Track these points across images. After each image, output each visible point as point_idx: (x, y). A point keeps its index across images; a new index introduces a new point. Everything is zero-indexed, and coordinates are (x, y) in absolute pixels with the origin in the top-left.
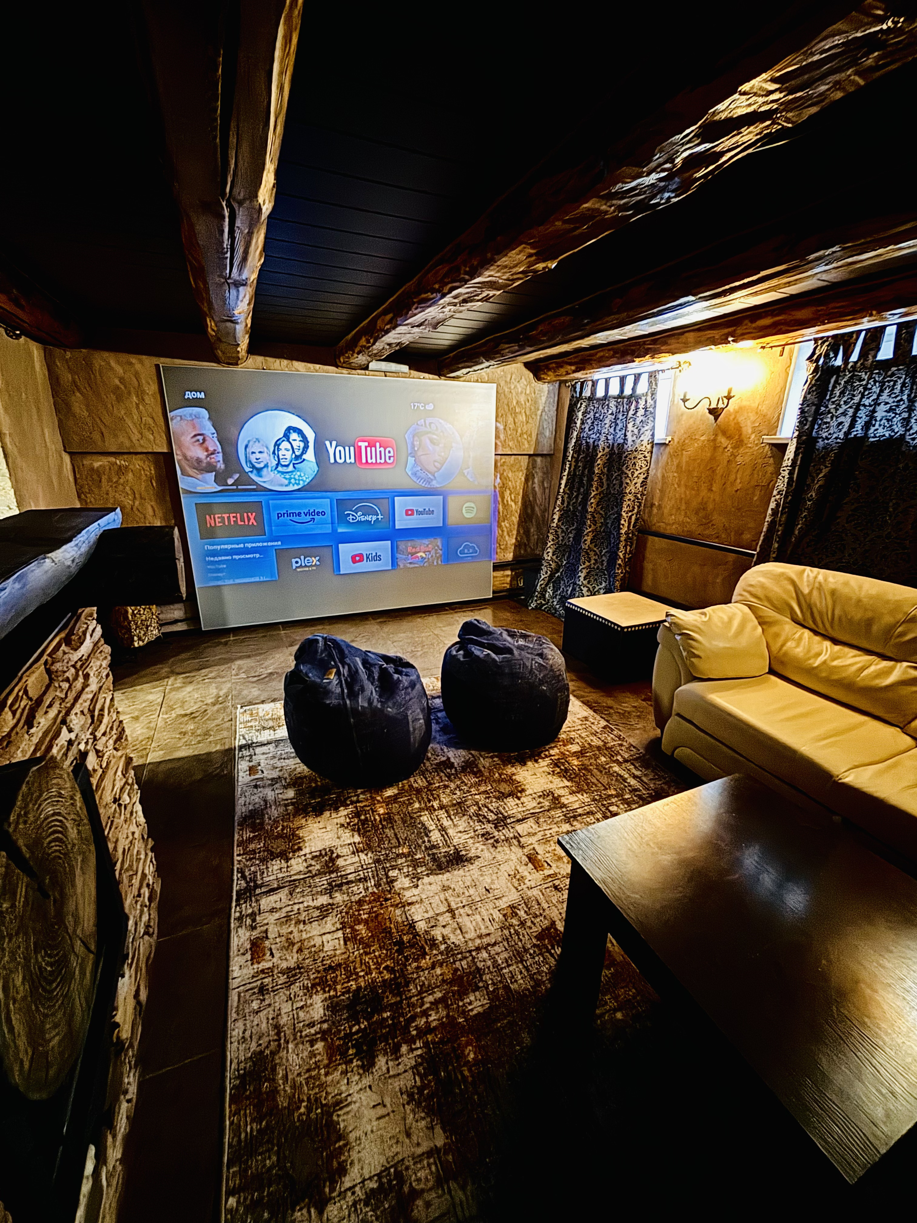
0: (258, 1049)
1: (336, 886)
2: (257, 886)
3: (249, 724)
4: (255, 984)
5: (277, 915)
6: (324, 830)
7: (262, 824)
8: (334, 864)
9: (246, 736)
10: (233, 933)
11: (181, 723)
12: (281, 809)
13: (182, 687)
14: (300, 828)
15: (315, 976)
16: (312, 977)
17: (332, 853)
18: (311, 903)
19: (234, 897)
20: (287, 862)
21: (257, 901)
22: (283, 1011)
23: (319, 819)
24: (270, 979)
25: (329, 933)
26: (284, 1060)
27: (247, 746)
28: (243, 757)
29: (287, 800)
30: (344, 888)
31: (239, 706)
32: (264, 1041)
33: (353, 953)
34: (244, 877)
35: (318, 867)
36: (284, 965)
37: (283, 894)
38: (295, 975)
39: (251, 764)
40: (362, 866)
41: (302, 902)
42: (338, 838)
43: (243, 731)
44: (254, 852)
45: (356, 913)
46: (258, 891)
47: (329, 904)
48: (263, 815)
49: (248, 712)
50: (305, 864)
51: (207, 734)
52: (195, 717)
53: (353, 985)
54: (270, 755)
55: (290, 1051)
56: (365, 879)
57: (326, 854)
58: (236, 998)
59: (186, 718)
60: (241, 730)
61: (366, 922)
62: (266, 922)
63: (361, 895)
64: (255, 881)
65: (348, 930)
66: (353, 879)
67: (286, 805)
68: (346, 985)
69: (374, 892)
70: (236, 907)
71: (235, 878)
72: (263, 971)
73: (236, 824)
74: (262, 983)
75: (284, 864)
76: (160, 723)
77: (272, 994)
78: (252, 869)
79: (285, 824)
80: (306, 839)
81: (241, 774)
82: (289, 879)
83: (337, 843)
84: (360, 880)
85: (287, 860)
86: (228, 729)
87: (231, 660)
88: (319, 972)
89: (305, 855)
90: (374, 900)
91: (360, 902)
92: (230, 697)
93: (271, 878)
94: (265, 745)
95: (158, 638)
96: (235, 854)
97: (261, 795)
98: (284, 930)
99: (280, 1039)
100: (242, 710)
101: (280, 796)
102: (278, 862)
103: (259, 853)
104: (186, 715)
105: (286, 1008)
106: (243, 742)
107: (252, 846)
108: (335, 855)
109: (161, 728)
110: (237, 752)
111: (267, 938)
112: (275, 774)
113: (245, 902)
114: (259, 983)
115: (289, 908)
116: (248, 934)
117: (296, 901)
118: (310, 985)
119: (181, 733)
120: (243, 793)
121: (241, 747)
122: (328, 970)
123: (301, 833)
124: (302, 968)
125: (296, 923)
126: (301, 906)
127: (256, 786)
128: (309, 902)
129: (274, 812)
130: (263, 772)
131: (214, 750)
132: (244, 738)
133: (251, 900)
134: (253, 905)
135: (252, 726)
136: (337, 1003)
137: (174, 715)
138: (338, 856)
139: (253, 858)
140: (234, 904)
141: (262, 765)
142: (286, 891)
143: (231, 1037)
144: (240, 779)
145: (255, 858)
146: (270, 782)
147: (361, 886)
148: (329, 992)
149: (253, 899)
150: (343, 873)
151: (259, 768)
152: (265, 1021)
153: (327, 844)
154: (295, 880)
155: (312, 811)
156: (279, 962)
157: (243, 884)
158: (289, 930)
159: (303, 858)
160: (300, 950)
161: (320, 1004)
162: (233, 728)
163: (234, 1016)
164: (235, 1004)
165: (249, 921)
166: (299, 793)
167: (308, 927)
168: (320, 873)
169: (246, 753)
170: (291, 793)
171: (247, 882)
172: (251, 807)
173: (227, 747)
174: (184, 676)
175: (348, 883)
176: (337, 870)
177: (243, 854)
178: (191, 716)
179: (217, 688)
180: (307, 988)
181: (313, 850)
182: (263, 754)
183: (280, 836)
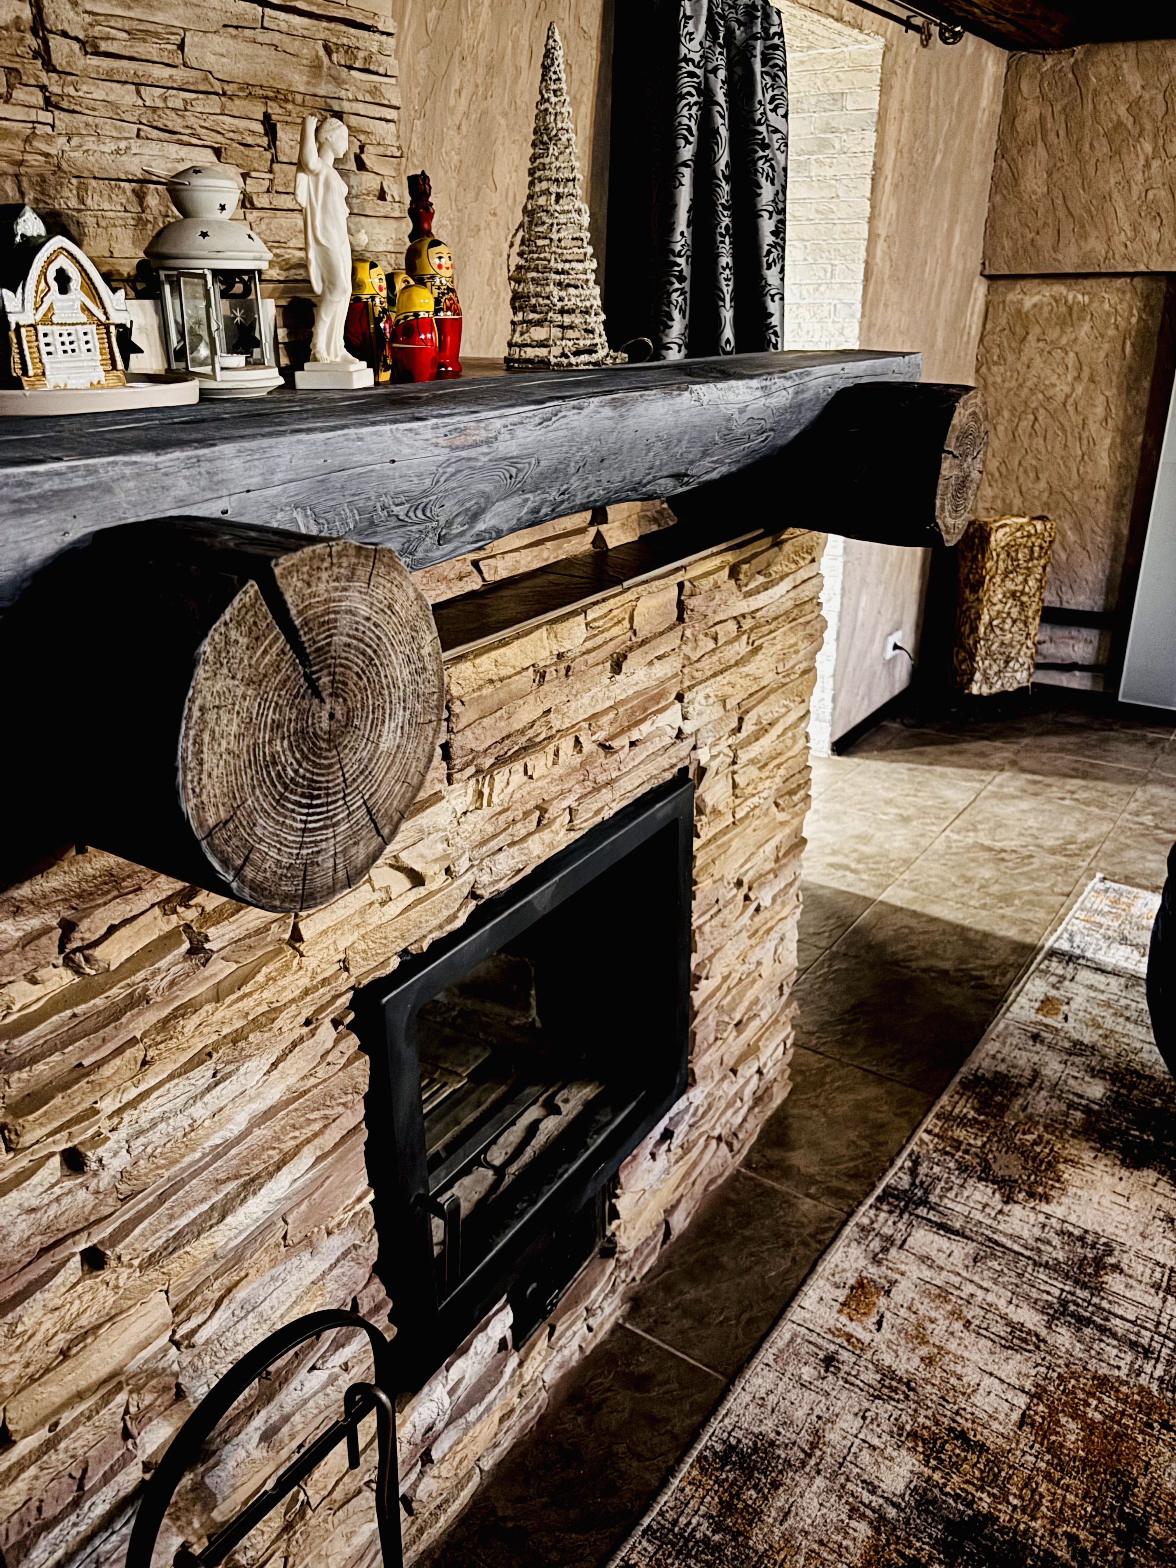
0: (772, 1436)
1: (1072, 1315)
2: (924, 1202)
3: (1098, 919)
4: (825, 1344)
5: (927, 1274)
6: (1122, 1201)
7: (1003, 1109)
8: (1097, 1274)
9: (1077, 939)
10: (840, 1243)
11: (973, 860)
12: (1059, 1107)
13: (1014, 797)
14: (1073, 1163)
15: (928, 1423)
16: (921, 1420)
17: (1110, 1252)
18: (1002, 1303)
19: (878, 1191)
20: (1006, 1203)
21: (910, 1224)
22: (841, 1424)
23: (1125, 1173)
24: (853, 1359)
25: (1002, 1381)
26: (798, 1490)
27: (1069, 958)
28: (1046, 972)
29: (1081, 1097)
30: (1087, 1331)
31: (1099, 875)
32: (788, 1435)
33: (1024, 1453)
34: (913, 1172)
35: (1061, 1256)
36: (888, 1359)
37: (961, 1250)
38: (895, 1390)
39: (1053, 993)
40: (1159, 1323)
41: (987, 1290)
42: (1143, 1236)
43: (1078, 925)
44: (957, 1144)
45: (1081, 1395)
46: (922, 1211)
47: (1037, 1336)
48: (1015, 1095)
49: (1111, 895)
50: (1037, 1231)
51: (1006, 899)
52: (1003, 860)
53: (985, 1502)
54: (1103, 997)
55: (814, 1488)
56: (1147, 1353)
57: (1093, 1246)
58: (787, 1336)
59: (987, 855)
60: (1075, 921)
61: (1089, 1427)
62: (903, 1267)
63: (1116, 1372)
64: (927, 1192)
65: (1041, 1408)
66: (1120, 1332)
67: (1071, 1105)
68: (971, 1489)
69: (1150, 1392)
70: (871, 1207)
71: (899, 1163)
72: (849, 1337)
73: (957, 1079)
74: (837, 1353)
75: (997, 1201)
76: (939, 845)
77: (841, 1382)
78: (937, 1169)
79: (1047, 1136)
80: (1071, 1190)
81: (1022, 1000)
82: (988, 1233)
83: (1131, 1240)
84: (1133, 1345)
85: (1008, 1200)
86: (1052, 910)
87: (1144, 780)
88: (937, 1423)
89: (1048, 1216)
90: (1138, 1405)
91: (1103, 1382)
92: (1092, 852)
93: (959, 1208)
94: (1103, 971)
95: (1022, 690)
96: (924, 1127)
97: (1036, 1058)
98: (925, 1308)
99: (810, 1456)
100: (1101, 886)
101: (1071, 1081)
102: (989, 1191)
103: (966, 1152)
104: (990, 849)
105: (849, 1423)
106: (1065, 946)
107: (960, 1133)
108: (1111, 1260)
109: (935, 852)
110: (1039, 958)
111: (888, 1292)
112: (1088, 1037)
113: (890, 1212)
114: (832, 1348)
115: (956, 1280)
116: (862, 1262)
117: (976, 1278)
118: (908, 1427)
119: (962, 876)
120: (1003, 1037)
121: (1053, 953)
122: (956, 1438)
123: (1068, 1172)
124: (913, 1390)
125: (953, 1313)
126: (980, 1293)
127: (1035, 1037)
128: (999, 1298)
129: (1040, 1103)
130: (1066, 1019)
131: (1001, 933)
132: (1071, 940)
133: (901, 1216)
134: (900, 1225)
135: (1101, 926)
136: (934, 1501)
137: (970, 841)
138: (1116, 1268)
139: (947, 1153)
140: (871, 1200)
141: (1074, 1005)
142: (971, 1248)
143: (748, 1381)
144: (1015, 1008)
145: (953, 1156)
146: (1067, 1045)
147: (1129, 1357)
148: (934, 1469)
149: (906, 1216)
150: (1105, 1304)
151: (1065, 1008)
152: (806, 1409)
153: (1110, 1230)
154: (996, 1243)
155: (1120, 1150)
156: (883, 1347)
157: (905, 1182)
158: (933, 1314)
159: (1041, 1218)
160: (928, 1361)
161: (904, 1471)
162: (1062, 911)
163: (770, 1359)
164: (781, 1344)
165: (876, 1245)
166: (1116, 1102)
167: (969, 1338)
168: (1053, 1268)
169: (1055, 966)
170: (1096, 1090)
171: (913, 1184)
172: (1002, 1068)
173: (1028, 940)
174: (1029, 777)
175: (1103, 1330)
176: (1098, 1289)
177: (936, 1135)
178: (998, 856)
179: (1079, 823)
180: (901, 1428)
181: (1073, 1219)
182: (1091, 987)
183: (1024, 1152)
